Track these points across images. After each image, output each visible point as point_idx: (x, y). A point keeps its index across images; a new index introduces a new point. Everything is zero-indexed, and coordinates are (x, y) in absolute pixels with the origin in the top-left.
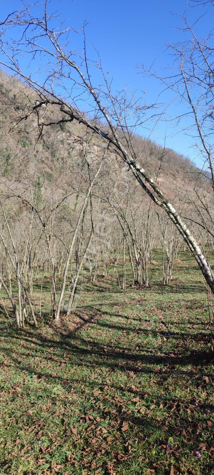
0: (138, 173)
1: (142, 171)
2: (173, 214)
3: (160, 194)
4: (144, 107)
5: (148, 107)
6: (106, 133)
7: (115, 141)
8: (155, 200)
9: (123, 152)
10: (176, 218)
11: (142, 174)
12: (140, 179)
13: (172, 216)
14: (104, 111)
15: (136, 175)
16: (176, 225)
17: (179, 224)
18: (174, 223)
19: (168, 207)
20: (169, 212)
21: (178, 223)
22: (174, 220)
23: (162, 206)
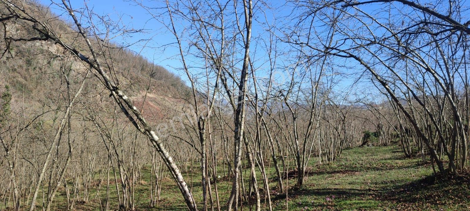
0: (121, 100)
1: (125, 97)
2: (156, 142)
3: (143, 121)
4: (131, 31)
5: (135, 31)
6: (87, 57)
7: (96, 66)
8: (138, 127)
9: (104, 78)
10: (158, 145)
11: (125, 100)
12: (123, 106)
13: (155, 144)
14: (85, 35)
15: (119, 102)
16: (159, 152)
17: (162, 152)
18: (157, 150)
19: (151, 135)
20: (152, 139)
21: (161, 150)
22: (157, 147)
23: (144, 133)
